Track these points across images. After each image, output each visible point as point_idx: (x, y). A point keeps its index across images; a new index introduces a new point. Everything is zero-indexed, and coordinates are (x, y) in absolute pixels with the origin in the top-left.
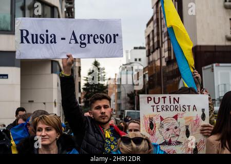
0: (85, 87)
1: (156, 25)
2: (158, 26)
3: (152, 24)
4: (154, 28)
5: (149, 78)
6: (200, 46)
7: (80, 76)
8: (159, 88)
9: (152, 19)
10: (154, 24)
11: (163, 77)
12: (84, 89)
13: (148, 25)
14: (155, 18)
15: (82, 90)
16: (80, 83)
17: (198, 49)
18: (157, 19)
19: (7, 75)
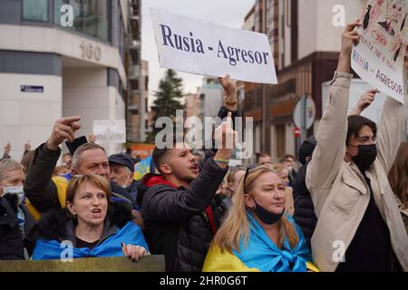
0: (154, 105)
1: (258, 19)
2: (261, 21)
3: (252, 17)
4: (255, 23)
5: (246, 95)
6: (321, 53)
7: (146, 88)
8: (259, 110)
9: (253, 10)
10: (255, 18)
11: (266, 95)
12: (152, 108)
13: (247, 18)
14: (257, 9)
15: (149, 109)
16: (146, 100)
17: (318, 57)
18: (261, 11)
19: (42, 88)
